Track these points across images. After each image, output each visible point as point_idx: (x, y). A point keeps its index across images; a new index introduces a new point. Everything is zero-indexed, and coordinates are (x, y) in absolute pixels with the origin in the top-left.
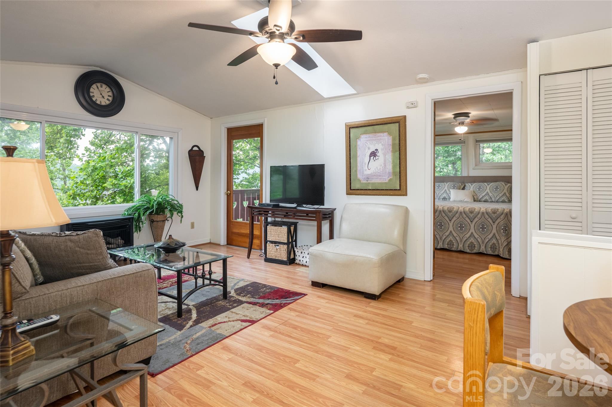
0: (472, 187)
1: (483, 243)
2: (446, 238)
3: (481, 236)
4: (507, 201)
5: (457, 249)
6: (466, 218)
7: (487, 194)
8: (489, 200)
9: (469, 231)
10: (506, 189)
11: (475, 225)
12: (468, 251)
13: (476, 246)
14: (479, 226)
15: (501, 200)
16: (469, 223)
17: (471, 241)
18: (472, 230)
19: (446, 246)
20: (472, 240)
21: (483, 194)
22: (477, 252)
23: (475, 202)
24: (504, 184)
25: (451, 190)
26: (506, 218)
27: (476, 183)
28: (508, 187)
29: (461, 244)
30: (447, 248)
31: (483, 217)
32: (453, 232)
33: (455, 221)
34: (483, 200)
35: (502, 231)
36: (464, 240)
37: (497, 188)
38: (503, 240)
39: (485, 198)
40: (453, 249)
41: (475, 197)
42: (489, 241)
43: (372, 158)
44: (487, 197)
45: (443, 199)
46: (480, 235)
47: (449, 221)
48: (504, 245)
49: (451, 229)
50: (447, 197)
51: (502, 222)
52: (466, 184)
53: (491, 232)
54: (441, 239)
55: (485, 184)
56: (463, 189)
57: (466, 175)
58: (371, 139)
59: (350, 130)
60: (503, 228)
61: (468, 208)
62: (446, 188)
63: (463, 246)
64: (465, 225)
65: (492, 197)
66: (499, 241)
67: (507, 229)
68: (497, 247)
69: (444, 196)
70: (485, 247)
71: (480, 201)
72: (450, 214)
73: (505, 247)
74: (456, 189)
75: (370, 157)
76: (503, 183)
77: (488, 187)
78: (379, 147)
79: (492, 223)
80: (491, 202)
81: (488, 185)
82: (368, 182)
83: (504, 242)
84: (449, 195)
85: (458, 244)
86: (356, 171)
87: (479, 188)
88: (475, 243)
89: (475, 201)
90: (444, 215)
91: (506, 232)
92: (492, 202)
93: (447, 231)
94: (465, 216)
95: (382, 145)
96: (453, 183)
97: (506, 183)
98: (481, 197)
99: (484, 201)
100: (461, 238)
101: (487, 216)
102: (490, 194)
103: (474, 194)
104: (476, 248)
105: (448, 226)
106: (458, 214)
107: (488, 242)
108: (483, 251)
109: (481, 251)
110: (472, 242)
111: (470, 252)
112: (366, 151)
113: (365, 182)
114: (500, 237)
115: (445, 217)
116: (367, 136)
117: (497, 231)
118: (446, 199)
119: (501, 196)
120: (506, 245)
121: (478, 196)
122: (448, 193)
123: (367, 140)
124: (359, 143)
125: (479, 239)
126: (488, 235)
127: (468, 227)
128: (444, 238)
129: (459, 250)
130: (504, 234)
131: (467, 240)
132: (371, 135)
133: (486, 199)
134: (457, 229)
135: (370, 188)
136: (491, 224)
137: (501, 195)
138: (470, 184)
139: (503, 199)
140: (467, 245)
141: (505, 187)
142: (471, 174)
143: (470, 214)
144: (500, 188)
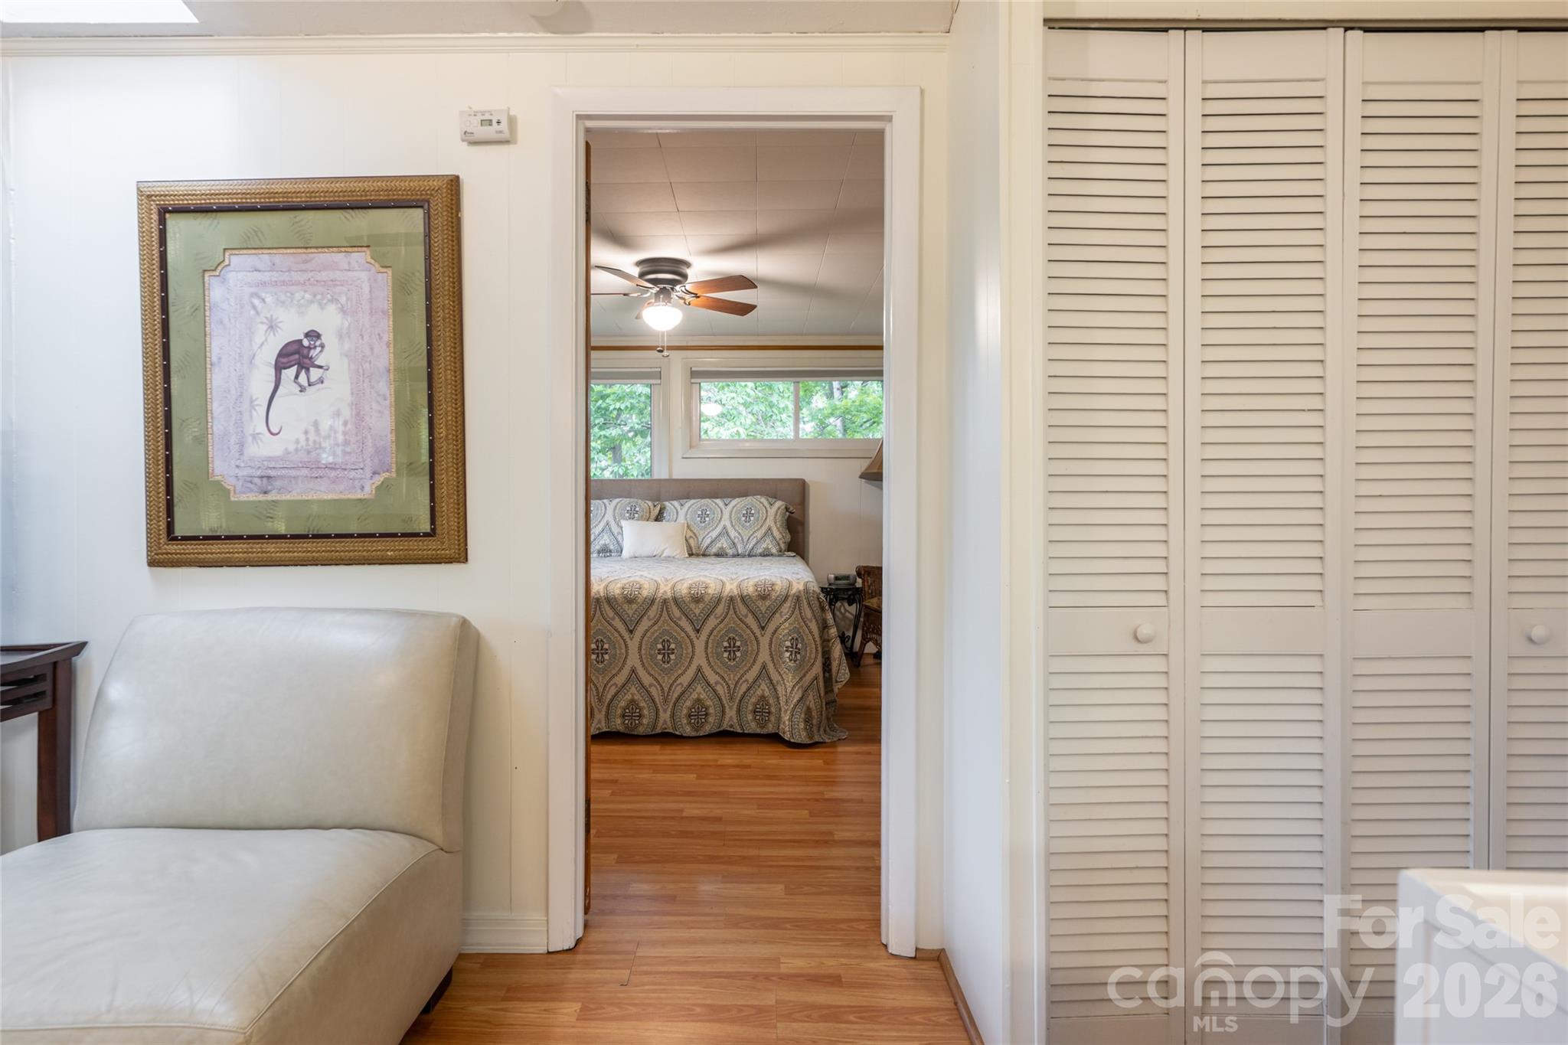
0: (682, 513)
1: (731, 698)
2: (616, 694)
3: (725, 676)
4: (774, 551)
5: (654, 727)
6: (680, 619)
7: (725, 532)
8: (730, 552)
9: (690, 663)
10: (772, 518)
11: (707, 642)
12: (688, 731)
13: (711, 710)
14: (718, 644)
15: (760, 551)
16: (689, 637)
17: (695, 696)
18: (700, 660)
19: (619, 721)
20: (699, 694)
21: (714, 534)
22: (713, 731)
23: (695, 560)
24: (766, 503)
25: (623, 523)
26: (797, 612)
27: (693, 501)
28: (777, 512)
29: (665, 711)
30: (621, 729)
31: (731, 612)
32: (641, 672)
33: (647, 631)
34: (714, 550)
35: (787, 654)
36: (676, 695)
37: (748, 515)
38: (789, 685)
39: (719, 545)
40: (641, 730)
41: (692, 542)
42: (749, 689)
43: (289, 373)
44: (723, 543)
45: (599, 552)
46: (722, 673)
47: (626, 635)
48: (795, 700)
49: (634, 660)
50: (612, 547)
51: (787, 625)
52: (667, 503)
53: (754, 661)
54: (600, 700)
55: (718, 501)
56: (659, 518)
57: (664, 476)
58: (286, 277)
59: (162, 221)
60: (788, 644)
61: (686, 585)
62: (609, 517)
63: (673, 715)
64: (679, 645)
65: (736, 541)
66: (779, 688)
67: (799, 646)
68: (773, 710)
69: (602, 542)
70: (739, 711)
71: (704, 555)
72: (630, 610)
73: (795, 706)
74: (638, 520)
75: (279, 368)
76: (763, 500)
77: (727, 512)
78: (327, 320)
79: (758, 632)
80: (734, 556)
81: (726, 505)
82: (270, 497)
83: (792, 690)
84: (619, 538)
85: (657, 710)
86: (202, 440)
87: (703, 516)
88: (709, 703)
89: (691, 555)
90: (611, 613)
91: (798, 656)
92: (737, 555)
93: (621, 668)
94: (677, 613)
95: (343, 311)
96: (627, 500)
97: (770, 499)
98: (708, 541)
99: (717, 555)
100: (666, 689)
101: (743, 610)
102: (733, 534)
103: (690, 534)
104: (711, 719)
105: (623, 651)
106: (655, 607)
107: (745, 693)
108: (731, 726)
109: (725, 726)
110: (699, 701)
111: (694, 734)
112: (258, 339)
113: (253, 497)
114: (780, 675)
115: (613, 619)
116: (263, 259)
117: (771, 654)
118: (610, 551)
119: (759, 537)
120: (799, 701)
121: (700, 540)
122: (616, 533)
123: (264, 284)
124: (216, 292)
125: (719, 688)
126: (747, 671)
127: (687, 648)
128: (609, 696)
129: (658, 730)
130: (791, 664)
131: (683, 693)
132: (281, 259)
133: (722, 548)
134: (653, 657)
135: (281, 528)
136: (754, 634)
137: (759, 534)
138: (676, 503)
139: (764, 546)
140: (685, 711)
141: (769, 509)
142: (678, 475)
143: (692, 606)
144: (756, 516)
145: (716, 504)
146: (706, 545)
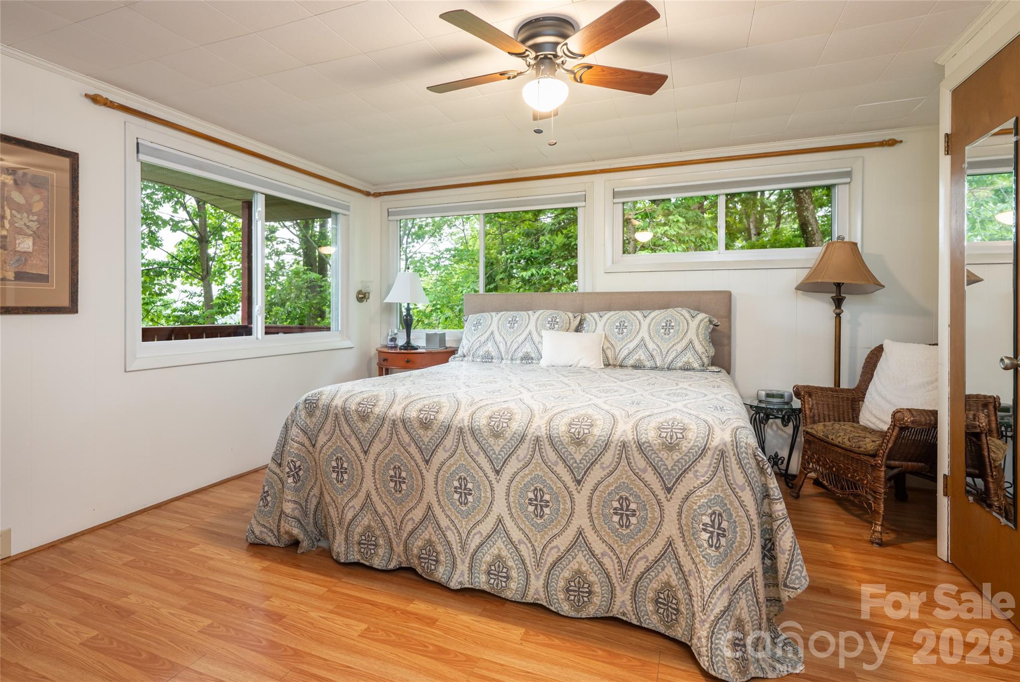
0: (600, 324)
1: (624, 577)
2: (481, 545)
3: (615, 546)
4: (696, 365)
5: (524, 595)
6: (556, 464)
7: (643, 344)
8: (648, 364)
9: (568, 522)
10: (694, 331)
11: (591, 499)
12: (566, 609)
13: (597, 588)
14: (606, 504)
15: (680, 364)
16: (567, 488)
17: (574, 565)
18: (581, 520)
19: (483, 578)
20: (580, 564)
21: (632, 346)
22: (599, 615)
23: (609, 370)
24: (687, 315)
25: (544, 333)
26: (721, 474)
27: (612, 313)
28: (699, 325)
29: (538, 578)
30: (486, 587)
31: (624, 462)
32: (509, 523)
33: (515, 474)
34: (631, 362)
35: (705, 536)
36: (550, 560)
37: (668, 327)
38: (709, 584)
39: (636, 357)
40: (509, 595)
41: (610, 354)
42: (648, 569)
44: (641, 355)
45: (522, 359)
46: (610, 542)
47: (492, 476)
48: (717, 610)
49: (500, 508)
50: (533, 355)
51: (704, 490)
52: (587, 315)
53: (656, 533)
54: (463, 548)
55: (637, 313)
56: (578, 329)
57: (588, 290)
60: (706, 519)
61: (566, 420)
62: (532, 327)
63: (546, 585)
64: (556, 497)
65: (654, 353)
66: (692, 581)
67: (725, 525)
68: (683, 608)
69: (525, 350)
70: (634, 595)
71: (621, 366)
72: (497, 446)
73: (718, 619)
74: (558, 330)
76: (684, 312)
77: (645, 324)
79: (661, 494)
80: (652, 369)
81: (645, 317)
83: (713, 592)
84: (539, 346)
85: (528, 575)
87: (621, 327)
88: (592, 578)
89: (607, 365)
90: (475, 447)
91: (723, 541)
92: (656, 368)
93: (486, 515)
94: (552, 456)
96: (550, 312)
97: (692, 311)
98: (625, 352)
99: (635, 367)
100: (539, 550)
101: (640, 462)
102: (651, 346)
103: (607, 345)
104: (596, 600)
105: (489, 494)
106: (525, 446)
107: (643, 574)
108: (624, 614)
109: (615, 612)
110: (579, 573)
111: (573, 614)
114: (694, 563)
115: (478, 454)
117: (681, 528)
118: (532, 359)
119: (679, 350)
120: (723, 612)
121: (617, 351)
122: (536, 342)
125: (606, 561)
126: (647, 544)
127: (565, 503)
128: (473, 546)
129: (529, 599)
130: (712, 552)
131: (559, 559)
133: (639, 360)
134: (523, 509)
136: (656, 496)
137: (679, 347)
138: (595, 315)
139: (685, 359)
140: (562, 584)
141: (690, 321)
142: (600, 289)
143: (572, 449)
144: (676, 328)
145: (634, 315)
146: (623, 356)
